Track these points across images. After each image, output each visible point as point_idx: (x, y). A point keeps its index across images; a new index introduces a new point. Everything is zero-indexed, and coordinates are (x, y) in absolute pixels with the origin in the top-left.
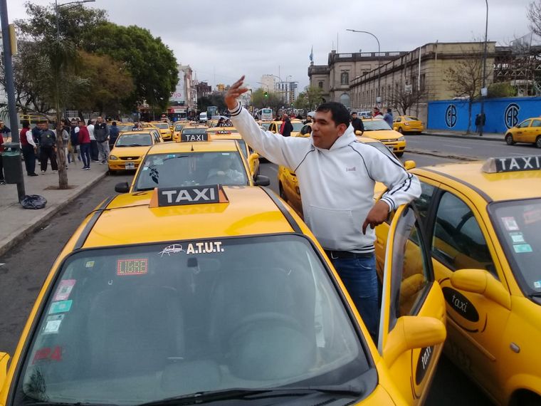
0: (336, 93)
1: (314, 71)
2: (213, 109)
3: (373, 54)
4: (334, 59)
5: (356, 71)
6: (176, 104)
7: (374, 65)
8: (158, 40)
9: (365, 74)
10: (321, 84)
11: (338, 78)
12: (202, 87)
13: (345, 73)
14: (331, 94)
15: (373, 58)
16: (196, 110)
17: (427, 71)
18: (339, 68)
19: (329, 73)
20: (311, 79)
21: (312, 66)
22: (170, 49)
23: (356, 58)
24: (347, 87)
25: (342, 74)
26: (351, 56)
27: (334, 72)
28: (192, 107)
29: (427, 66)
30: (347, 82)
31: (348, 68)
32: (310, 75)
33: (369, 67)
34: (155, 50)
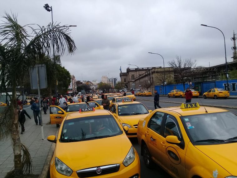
0: (130, 83)
1: (122, 75)
2: (83, 91)
3: (143, 68)
4: (129, 70)
5: (137, 74)
6: (69, 90)
7: (143, 72)
8: (64, 68)
9: (140, 75)
10: (125, 79)
11: (130, 77)
12: (78, 83)
13: (133, 76)
14: (128, 83)
15: (143, 70)
16: (77, 92)
17: (153, 77)
18: (131, 74)
19: (127, 76)
20: (121, 78)
21: (121, 73)
22: (68, 71)
23: (137, 70)
24: (134, 80)
25: (132, 76)
26: (135, 69)
27: (129, 75)
28: (75, 90)
29: (153, 75)
30: (134, 79)
31: (134, 74)
32: (120, 76)
33: (141, 73)
34: (63, 71)
